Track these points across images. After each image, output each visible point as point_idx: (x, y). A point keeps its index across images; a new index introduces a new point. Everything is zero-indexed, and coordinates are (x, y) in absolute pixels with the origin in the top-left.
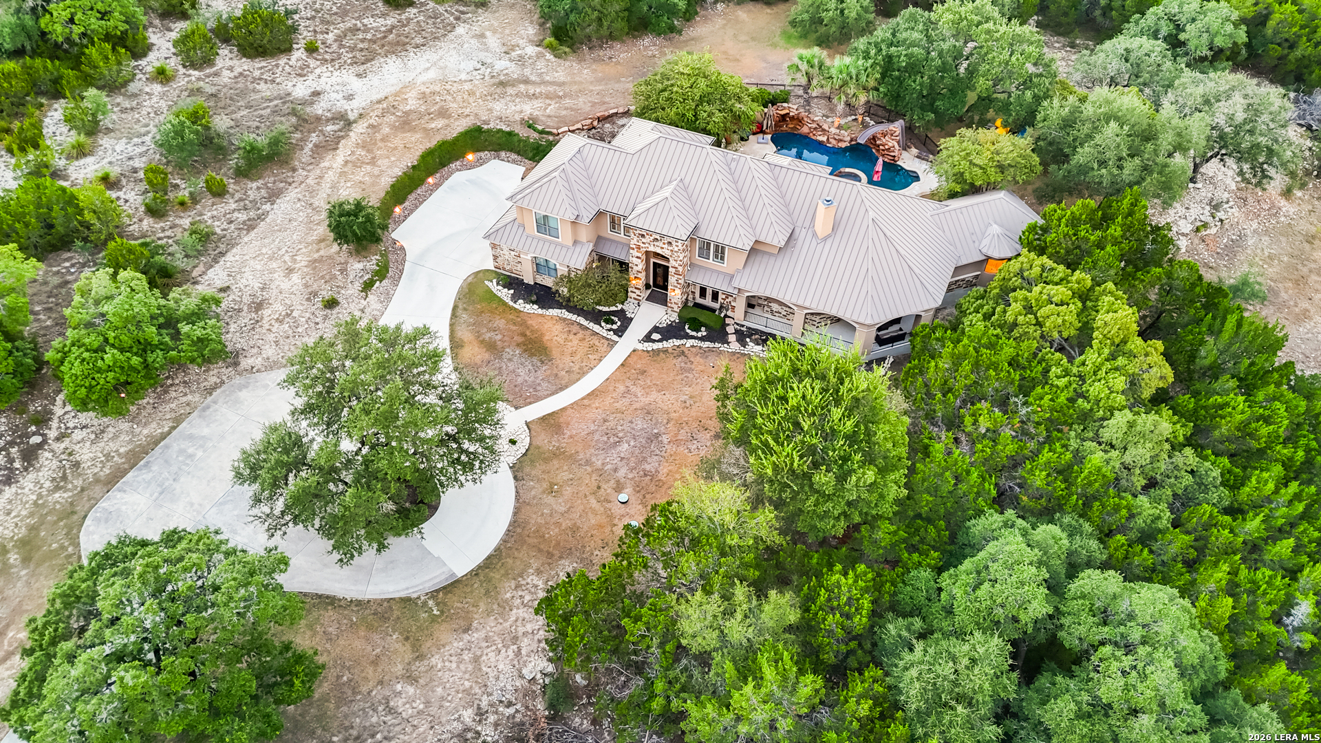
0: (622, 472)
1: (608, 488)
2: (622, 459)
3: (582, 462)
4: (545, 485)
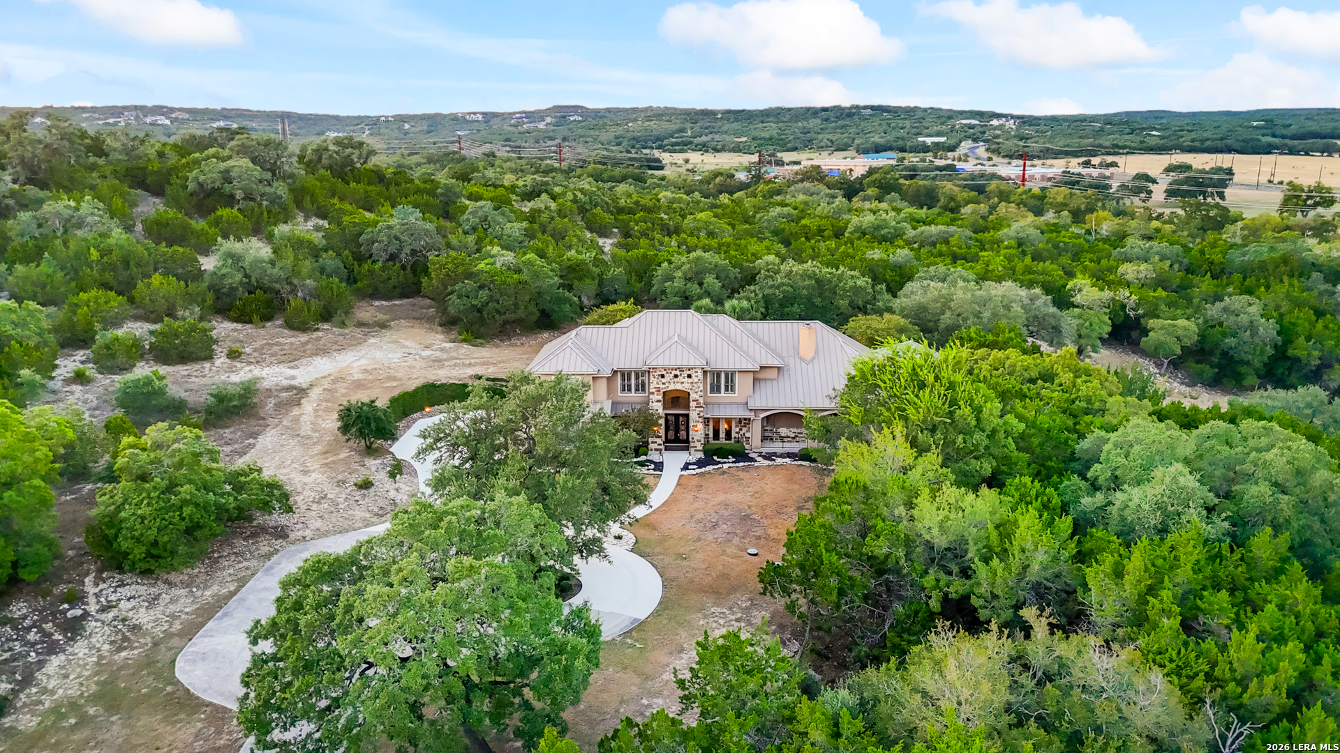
0: (736, 541)
2: (728, 533)
3: (694, 540)
4: (673, 556)
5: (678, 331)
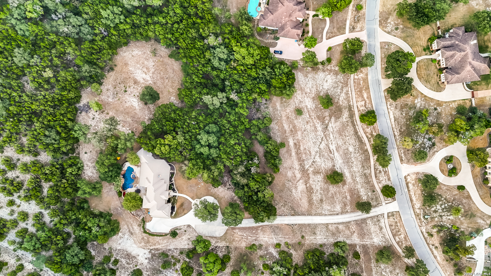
0: (196, 188)
1: (199, 188)
2: (194, 188)
3: (196, 192)
4: (201, 195)
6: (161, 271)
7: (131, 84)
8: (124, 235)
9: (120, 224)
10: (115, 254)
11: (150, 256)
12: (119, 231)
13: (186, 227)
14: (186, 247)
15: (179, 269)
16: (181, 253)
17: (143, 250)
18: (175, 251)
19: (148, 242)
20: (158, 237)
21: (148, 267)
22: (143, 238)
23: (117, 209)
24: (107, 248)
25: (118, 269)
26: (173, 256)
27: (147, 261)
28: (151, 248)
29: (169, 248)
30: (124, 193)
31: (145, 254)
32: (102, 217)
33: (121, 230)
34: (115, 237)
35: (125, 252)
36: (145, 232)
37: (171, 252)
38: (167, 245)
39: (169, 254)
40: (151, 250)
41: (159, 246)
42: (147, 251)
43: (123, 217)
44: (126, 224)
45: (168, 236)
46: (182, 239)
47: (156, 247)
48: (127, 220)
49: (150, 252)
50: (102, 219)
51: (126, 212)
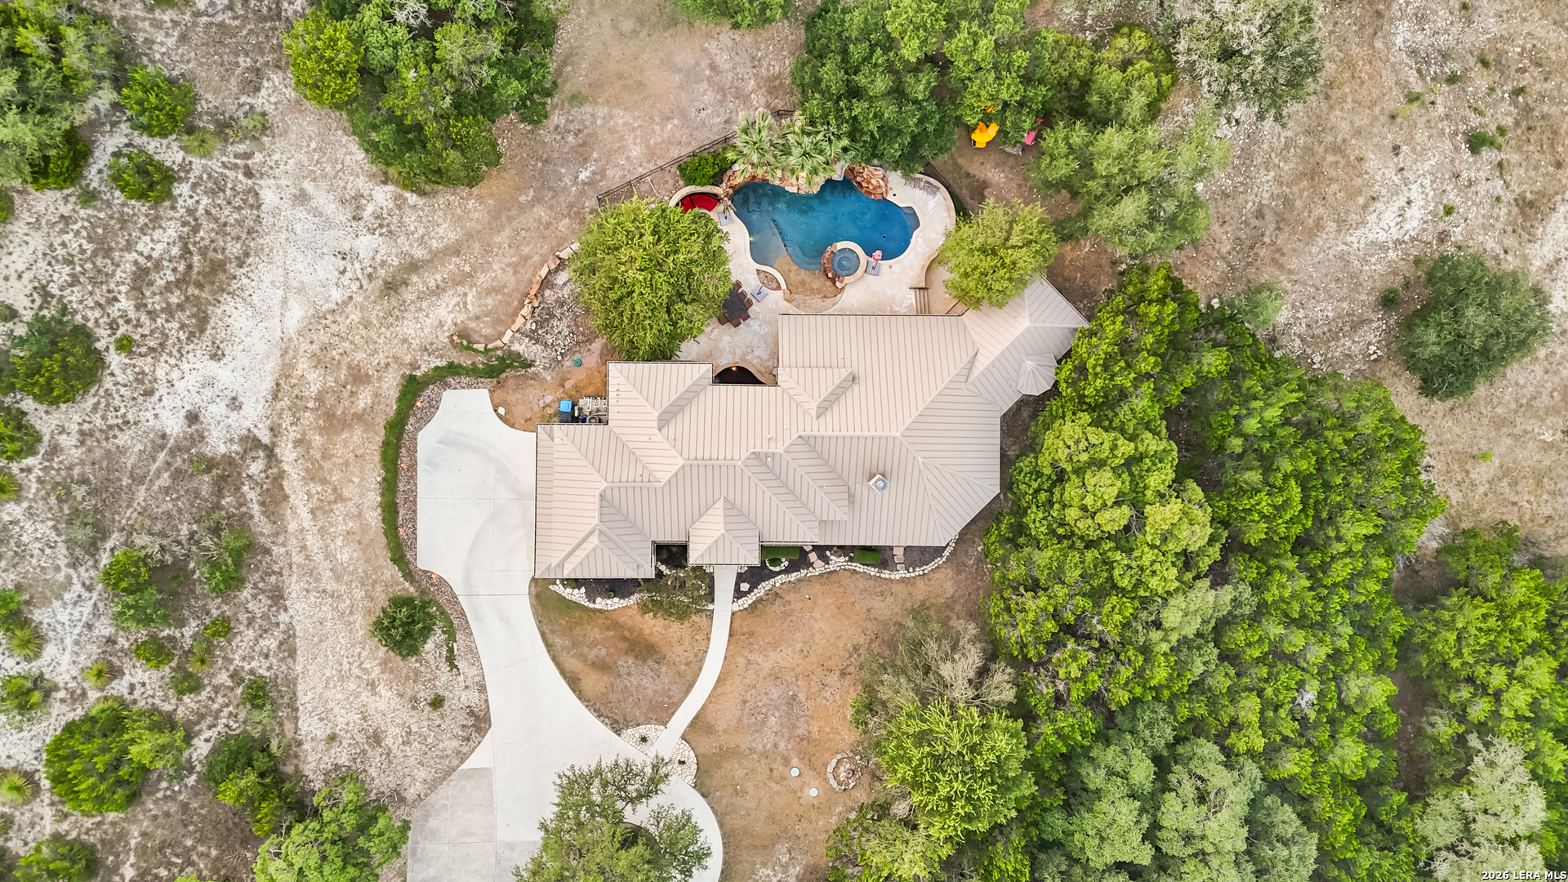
0: (782, 745)
1: (778, 767)
2: (776, 733)
3: (747, 752)
4: (730, 789)
5: (724, 494)
6: (93, 548)
7: (1523, 180)
8: (381, 225)
9: (464, 191)
10: (215, 165)
11: (218, 444)
12: (409, 184)
13: (471, 698)
14: (310, 726)
15: (119, 687)
16: (258, 693)
17: (267, 385)
18: (270, 643)
19: (333, 422)
20: (374, 498)
21: (123, 439)
22: (359, 377)
23: (581, 155)
24: (262, 100)
25: (89, 197)
26: (224, 628)
27: (174, 425)
28: (287, 453)
29: (294, 587)
30: (710, 201)
31: (235, 404)
32: (515, 42)
33: (412, 198)
34: (360, 155)
35: (234, 249)
36: (413, 387)
37: (259, 607)
38: (312, 573)
39: (246, 593)
40: (270, 452)
41: (304, 513)
42: (253, 417)
43: (523, 208)
44: (469, 236)
45: (391, 572)
46: (372, 685)
47: (294, 484)
48: (502, 238)
49: (251, 443)
50: (493, 46)
51: (564, 225)
